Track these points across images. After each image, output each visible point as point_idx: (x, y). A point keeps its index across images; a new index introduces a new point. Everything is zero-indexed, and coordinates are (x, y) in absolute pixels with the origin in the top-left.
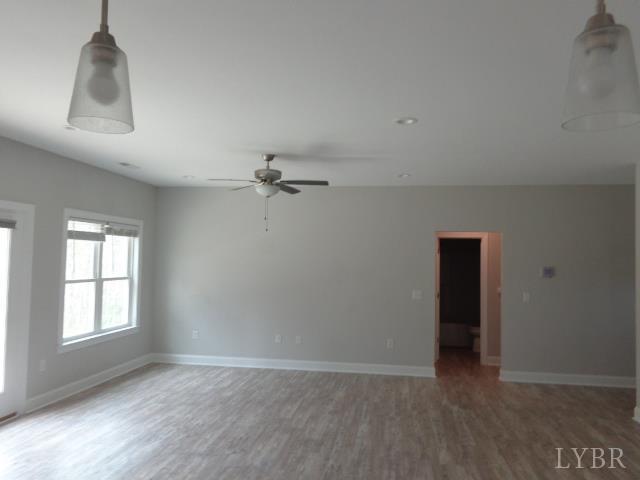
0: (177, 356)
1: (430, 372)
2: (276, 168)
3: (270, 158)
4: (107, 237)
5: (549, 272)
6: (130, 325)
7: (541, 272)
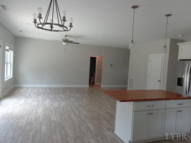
0: (24, 85)
1: (88, 86)
2: (67, 39)
3: (66, 36)
4: (10, 51)
5: (111, 65)
6: (10, 76)
7: (110, 65)
